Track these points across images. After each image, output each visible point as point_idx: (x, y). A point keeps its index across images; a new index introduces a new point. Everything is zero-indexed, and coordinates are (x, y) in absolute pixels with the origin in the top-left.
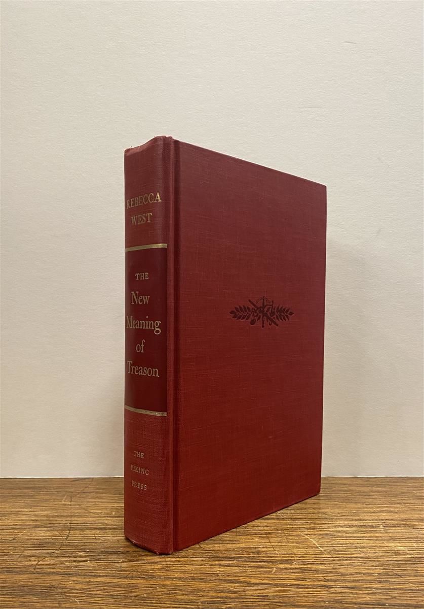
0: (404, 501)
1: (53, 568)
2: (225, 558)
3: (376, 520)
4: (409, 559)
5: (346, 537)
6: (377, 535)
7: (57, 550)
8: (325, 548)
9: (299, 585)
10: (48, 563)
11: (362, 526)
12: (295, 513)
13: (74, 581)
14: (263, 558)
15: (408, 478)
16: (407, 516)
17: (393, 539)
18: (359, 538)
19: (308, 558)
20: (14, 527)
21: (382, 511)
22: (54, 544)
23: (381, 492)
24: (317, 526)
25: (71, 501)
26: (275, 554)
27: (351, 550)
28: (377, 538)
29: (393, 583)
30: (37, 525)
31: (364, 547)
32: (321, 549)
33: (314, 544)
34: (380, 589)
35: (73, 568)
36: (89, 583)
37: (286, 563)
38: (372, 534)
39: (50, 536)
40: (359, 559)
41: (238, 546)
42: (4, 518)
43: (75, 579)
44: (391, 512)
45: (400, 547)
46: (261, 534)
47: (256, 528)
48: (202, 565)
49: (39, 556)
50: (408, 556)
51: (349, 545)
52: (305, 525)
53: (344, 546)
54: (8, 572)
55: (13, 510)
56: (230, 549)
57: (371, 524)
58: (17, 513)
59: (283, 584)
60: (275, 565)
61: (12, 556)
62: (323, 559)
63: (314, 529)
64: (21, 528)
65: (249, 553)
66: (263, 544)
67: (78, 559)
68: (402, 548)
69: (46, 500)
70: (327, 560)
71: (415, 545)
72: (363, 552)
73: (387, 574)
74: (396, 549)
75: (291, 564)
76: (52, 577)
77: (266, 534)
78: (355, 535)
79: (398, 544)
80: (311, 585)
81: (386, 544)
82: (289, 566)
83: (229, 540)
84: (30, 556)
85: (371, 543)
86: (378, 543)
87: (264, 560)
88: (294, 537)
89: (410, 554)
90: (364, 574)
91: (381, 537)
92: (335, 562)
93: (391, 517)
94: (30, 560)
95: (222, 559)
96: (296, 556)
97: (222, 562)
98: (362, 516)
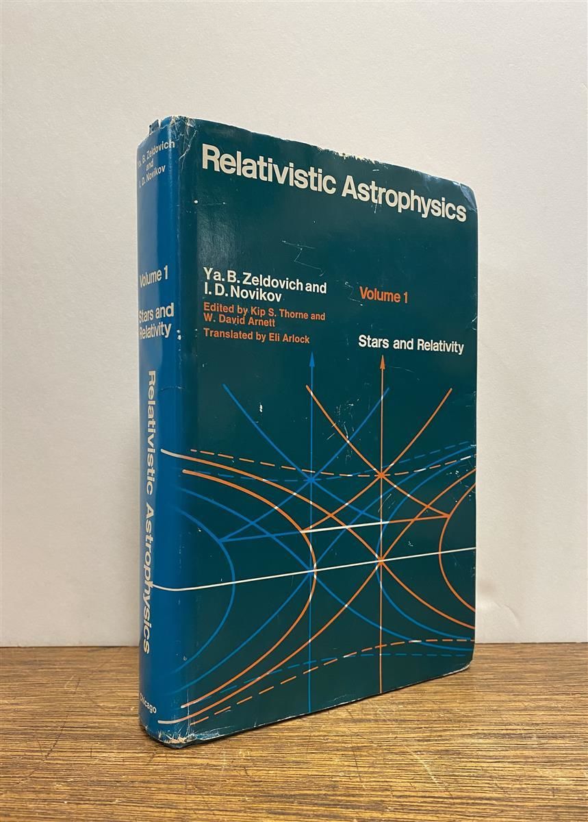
3: (528, 724)
5: (478, 757)
6: (526, 753)
18: (498, 759)
21: (538, 708)
24: (435, 734)
32: (435, 780)
33: (426, 771)
38: (518, 752)
51: (481, 773)
57: (519, 732)
63: (429, 740)
78: (491, 754)
79: (559, 773)
85: (515, 770)
86: (528, 770)
88: (394, 757)
91: (532, 757)
93: (551, 719)
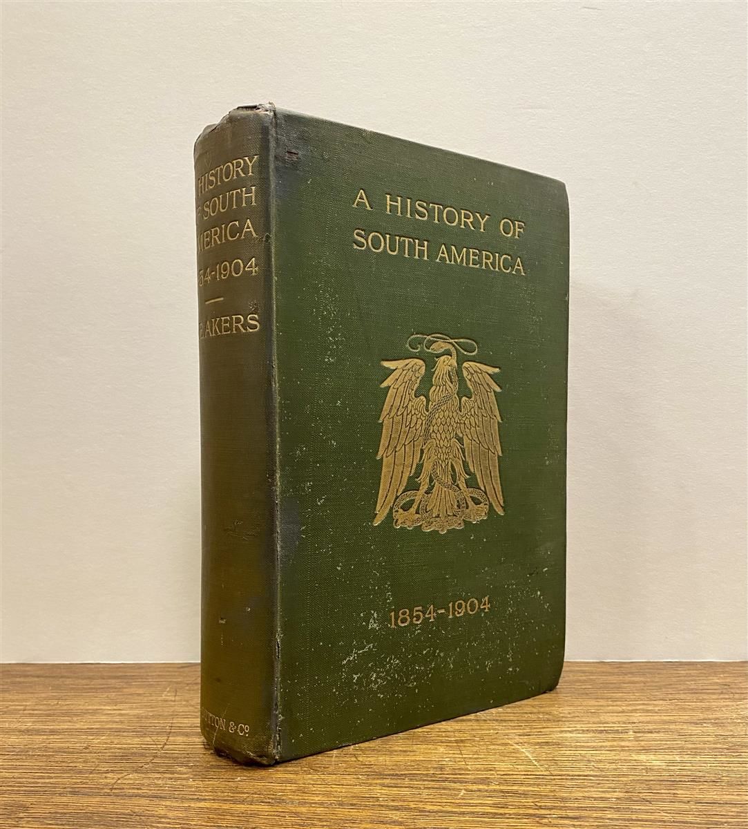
0: (670, 696)
1: (138, 789)
2: (393, 775)
4: (665, 778)
7: (148, 763)
8: (542, 762)
9: (496, 814)
10: (131, 782)
11: (601, 732)
12: (503, 713)
13: (166, 806)
14: (447, 776)
15: (681, 664)
16: (671, 718)
17: (646, 750)
19: (515, 777)
20: (89, 732)
22: (142, 755)
23: (637, 682)
25: (175, 696)
26: (467, 770)
27: (581, 765)
28: (623, 749)
29: (636, 812)
30: (122, 729)
31: (600, 761)
34: (617, 820)
35: (167, 788)
36: (187, 809)
37: (481, 784)
39: (138, 744)
40: (591, 778)
41: (413, 759)
42: (75, 719)
43: (168, 803)
44: (648, 711)
45: (655, 761)
46: (450, 742)
47: (444, 734)
48: (356, 785)
49: (120, 772)
50: (664, 773)
52: (517, 729)
53: (570, 759)
54: (74, 793)
55: (90, 707)
56: (401, 763)
58: (95, 712)
59: (473, 813)
60: (464, 786)
61: (80, 772)
62: (538, 777)
64: (99, 732)
65: (428, 769)
66: (451, 755)
67: (176, 775)
68: (658, 763)
69: (139, 695)
70: (543, 778)
71: (678, 758)
72: (599, 768)
73: (629, 799)
74: (647, 764)
75: (488, 785)
76: (135, 801)
77: (456, 742)
80: (514, 814)
81: (635, 757)
82: (486, 787)
83: (401, 751)
84: (107, 772)
87: (448, 778)
89: (669, 770)
90: (595, 799)
92: (554, 782)
94: (106, 778)
95: (388, 777)
96: (498, 773)
97: (386, 782)
98: (603, 718)
